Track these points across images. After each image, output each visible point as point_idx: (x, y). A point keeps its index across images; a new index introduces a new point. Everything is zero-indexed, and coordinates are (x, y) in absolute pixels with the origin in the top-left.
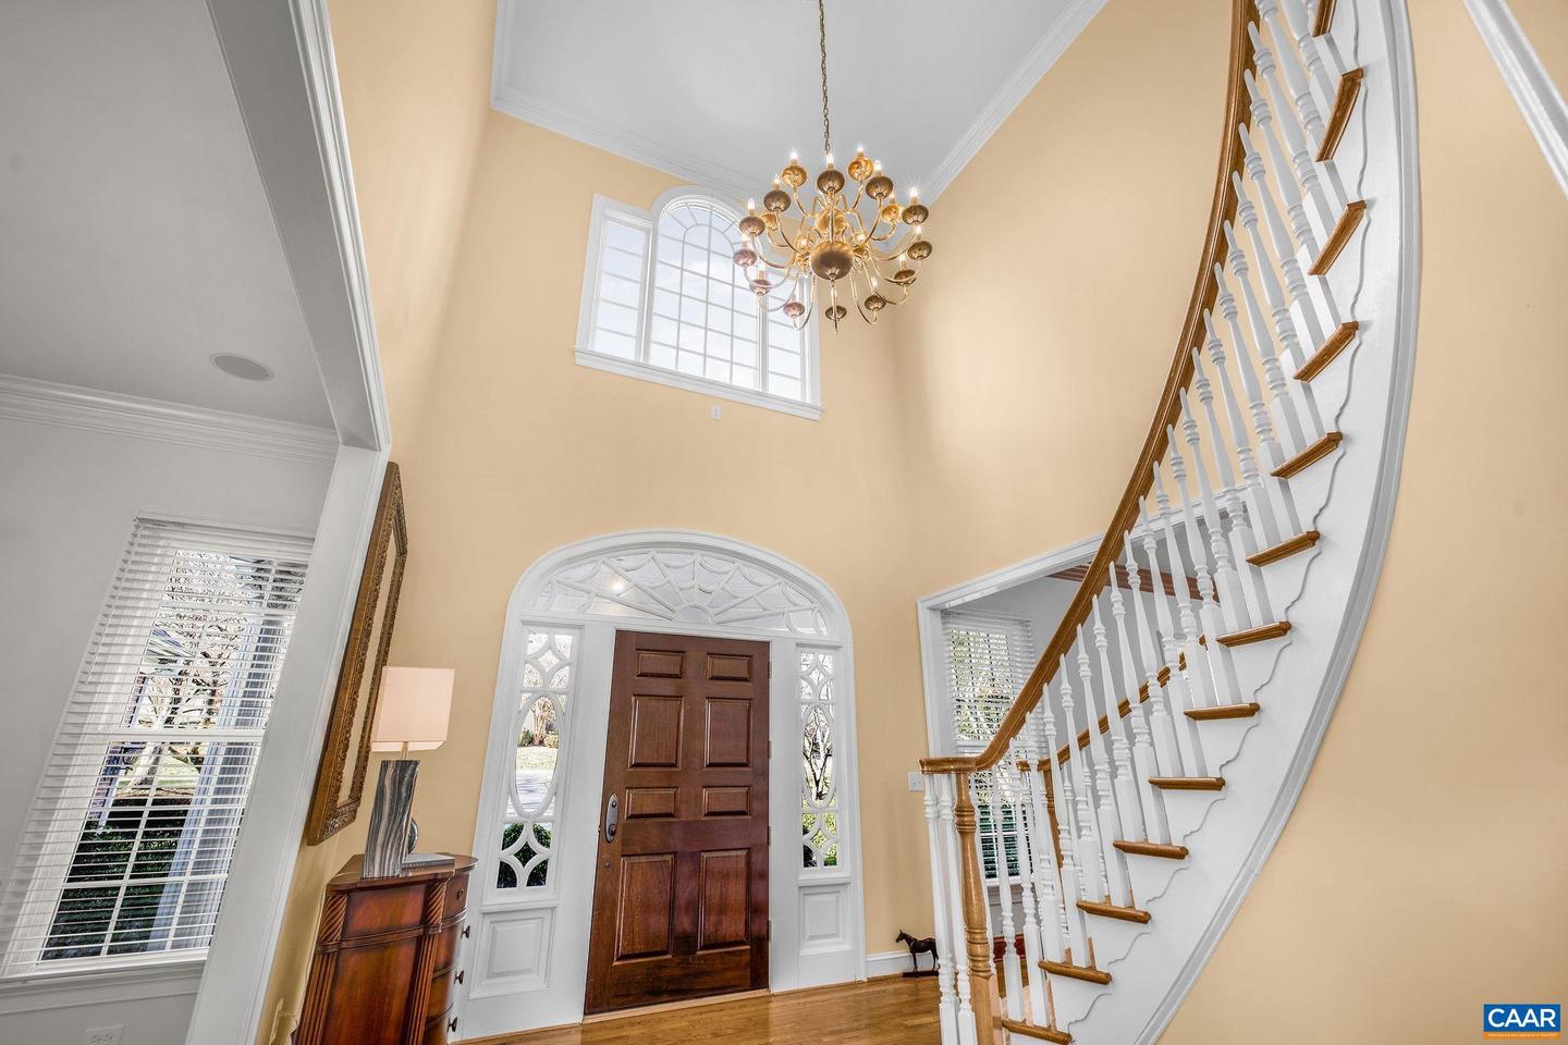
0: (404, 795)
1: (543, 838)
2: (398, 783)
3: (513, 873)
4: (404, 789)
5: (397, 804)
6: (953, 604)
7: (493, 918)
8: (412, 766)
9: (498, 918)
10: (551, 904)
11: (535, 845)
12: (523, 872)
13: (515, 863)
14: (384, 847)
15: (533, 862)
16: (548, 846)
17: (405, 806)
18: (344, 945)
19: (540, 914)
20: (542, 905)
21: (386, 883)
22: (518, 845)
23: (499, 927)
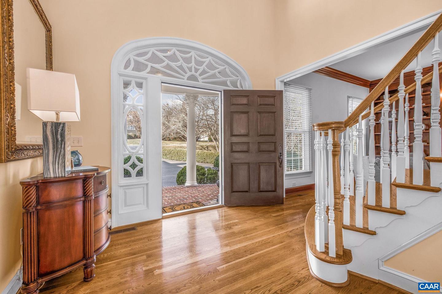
0: (60, 139)
1: (140, 160)
2: (55, 134)
3: (130, 172)
4: (59, 137)
5: (57, 144)
6: (288, 80)
7: (125, 188)
8: (62, 125)
9: (127, 187)
10: (146, 182)
11: (137, 162)
12: (133, 172)
13: (130, 169)
14: (54, 163)
15: (137, 169)
16: (142, 163)
17: (61, 144)
18: (39, 207)
19: (142, 186)
20: (143, 183)
21: (57, 180)
22: (130, 163)
23: (127, 191)
